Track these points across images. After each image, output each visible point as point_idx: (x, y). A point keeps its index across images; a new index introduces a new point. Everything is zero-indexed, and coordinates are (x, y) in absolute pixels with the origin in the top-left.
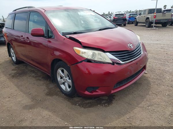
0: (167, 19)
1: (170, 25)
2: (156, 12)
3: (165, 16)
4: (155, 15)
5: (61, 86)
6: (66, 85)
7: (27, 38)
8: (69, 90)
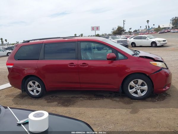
5: (132, 94)
6: (139, 91)
7: (83, 64)
8: (143, 94)
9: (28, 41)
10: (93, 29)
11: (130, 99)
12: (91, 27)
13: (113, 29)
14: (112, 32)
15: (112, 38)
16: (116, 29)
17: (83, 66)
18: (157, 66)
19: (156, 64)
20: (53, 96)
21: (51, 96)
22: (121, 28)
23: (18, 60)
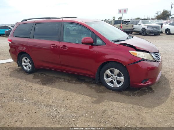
0: (129, 29)
1: (131, 34)
2: (122, 23)
3: (128, 26)
4: (121, 25)
5: (108, 84)
6: (115, 82)
7: (63, 46)
8: (118, 86)
9: (26, 20)
10: (120, 11)
11: (106, 88)
12: (119, 9)
13: (157, 13)
14: (155, 16)
15: (143, 22)
16: (160, 13)
17: (63, 48)
18: (137, 56)
19: (136, 53)
20: (42, 74)
21: (40, 73)
22: (167, 12)
23: (16, 37)
